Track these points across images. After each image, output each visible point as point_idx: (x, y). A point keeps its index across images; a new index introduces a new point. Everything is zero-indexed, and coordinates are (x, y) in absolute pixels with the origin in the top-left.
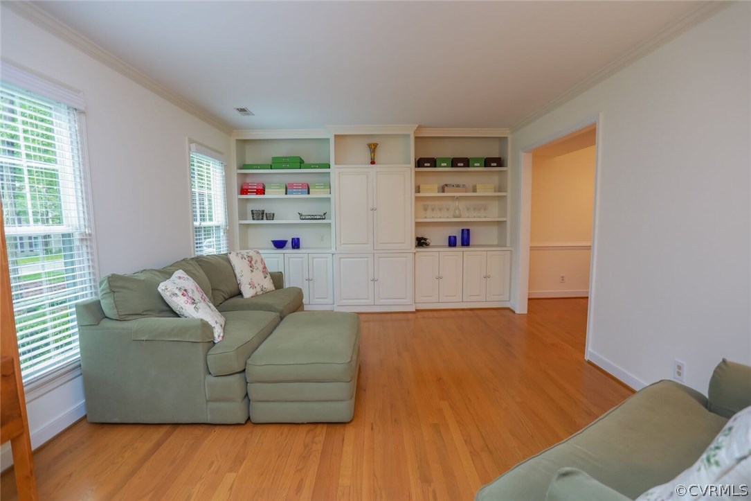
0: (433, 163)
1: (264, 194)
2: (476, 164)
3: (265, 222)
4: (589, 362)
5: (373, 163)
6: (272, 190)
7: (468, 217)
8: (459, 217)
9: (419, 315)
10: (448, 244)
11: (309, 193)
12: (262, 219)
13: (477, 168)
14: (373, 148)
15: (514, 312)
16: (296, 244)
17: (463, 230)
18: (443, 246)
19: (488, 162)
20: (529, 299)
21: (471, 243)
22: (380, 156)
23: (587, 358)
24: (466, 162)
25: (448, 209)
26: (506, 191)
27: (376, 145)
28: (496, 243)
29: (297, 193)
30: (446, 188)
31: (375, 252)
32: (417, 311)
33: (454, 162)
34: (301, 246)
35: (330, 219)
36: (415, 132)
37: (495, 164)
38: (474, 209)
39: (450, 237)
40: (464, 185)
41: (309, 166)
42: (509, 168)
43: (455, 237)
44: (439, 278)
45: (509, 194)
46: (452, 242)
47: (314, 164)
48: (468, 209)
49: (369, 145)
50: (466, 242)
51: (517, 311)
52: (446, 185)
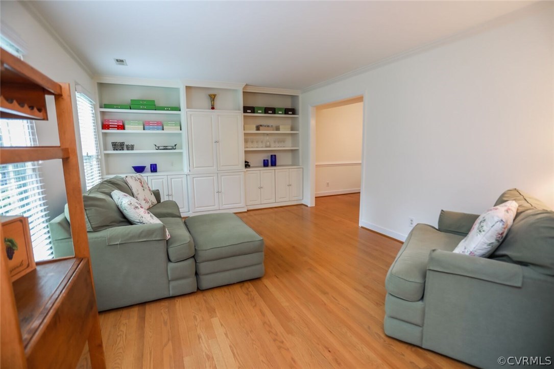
0: (254, 110)
1: (124, 129)
2: (279, 112)
3: (125, 152)
4: (362, 227)
5: (213, 108)
6: (132, 126)
7: (274, 147)
8: (269, 147)
9: (251, 213)
10: (263, 165)
11: (163, 130)
12: (123, 150)
13: (280, 115)
14: (213, 98)
15: (307, 206)
16: (154, 168)
17: (272, 156)
18: (260, 167)
19: (286, 111)
20: (316, 197)
21: (277, 164)
22: (217, 103)
23: (360, 225)
24: (274, 111)
25: (262, 142)
26: (298, 130)
27: (215, 96)
28: (291, 163)
29: (153, 129)
30: (261, 127)
31: (218, 172)
32: (248, 211)
33: (266, 110)
34: (158, 170)
35: (182, 149)
36: (243, 89)
37: (291, 113)
38: (278, 142)
39: (264, 160)
40: (272, 126)
41: (162, 109)
42: (300, 116)
43: (268, 160)
44: (261, 188)
45: (300, 132)
46: (266, 164)
47: (167, 107)
48: (275, 142)
49: (210, 96)
50: (274, 164)
51: (309, 206)
52: (261, 126)
